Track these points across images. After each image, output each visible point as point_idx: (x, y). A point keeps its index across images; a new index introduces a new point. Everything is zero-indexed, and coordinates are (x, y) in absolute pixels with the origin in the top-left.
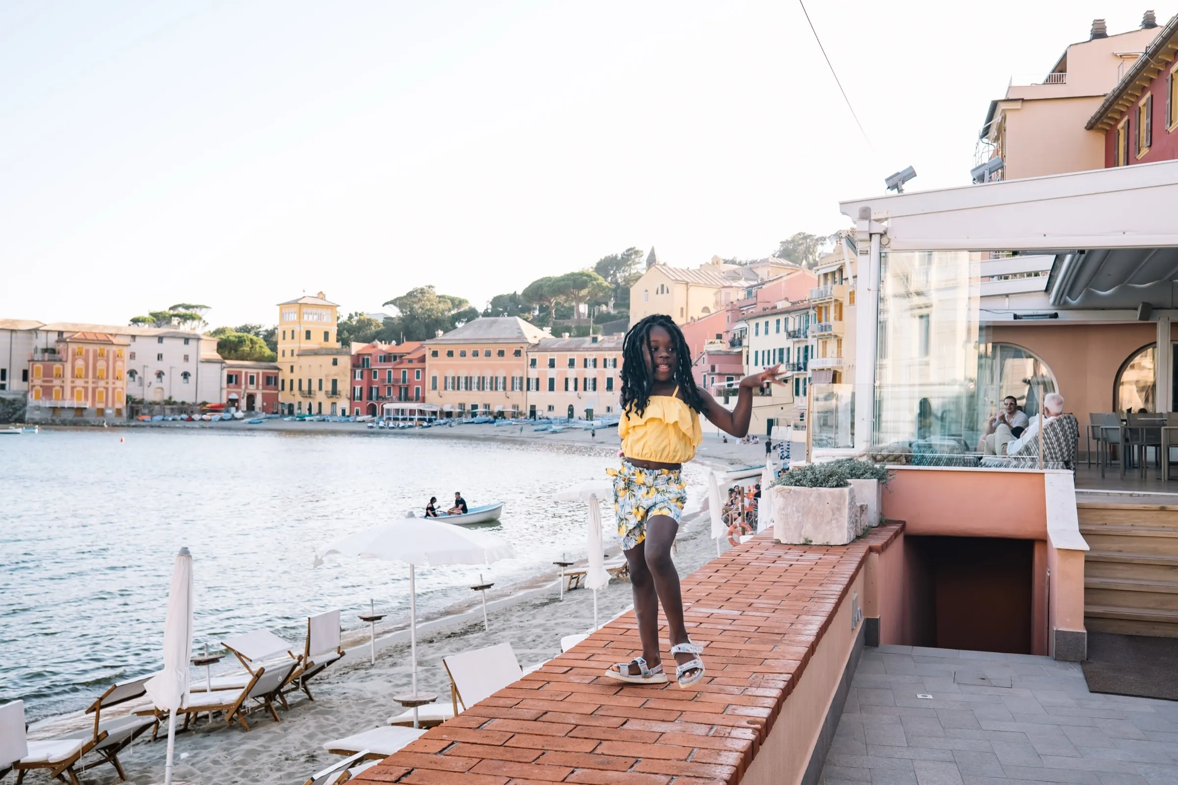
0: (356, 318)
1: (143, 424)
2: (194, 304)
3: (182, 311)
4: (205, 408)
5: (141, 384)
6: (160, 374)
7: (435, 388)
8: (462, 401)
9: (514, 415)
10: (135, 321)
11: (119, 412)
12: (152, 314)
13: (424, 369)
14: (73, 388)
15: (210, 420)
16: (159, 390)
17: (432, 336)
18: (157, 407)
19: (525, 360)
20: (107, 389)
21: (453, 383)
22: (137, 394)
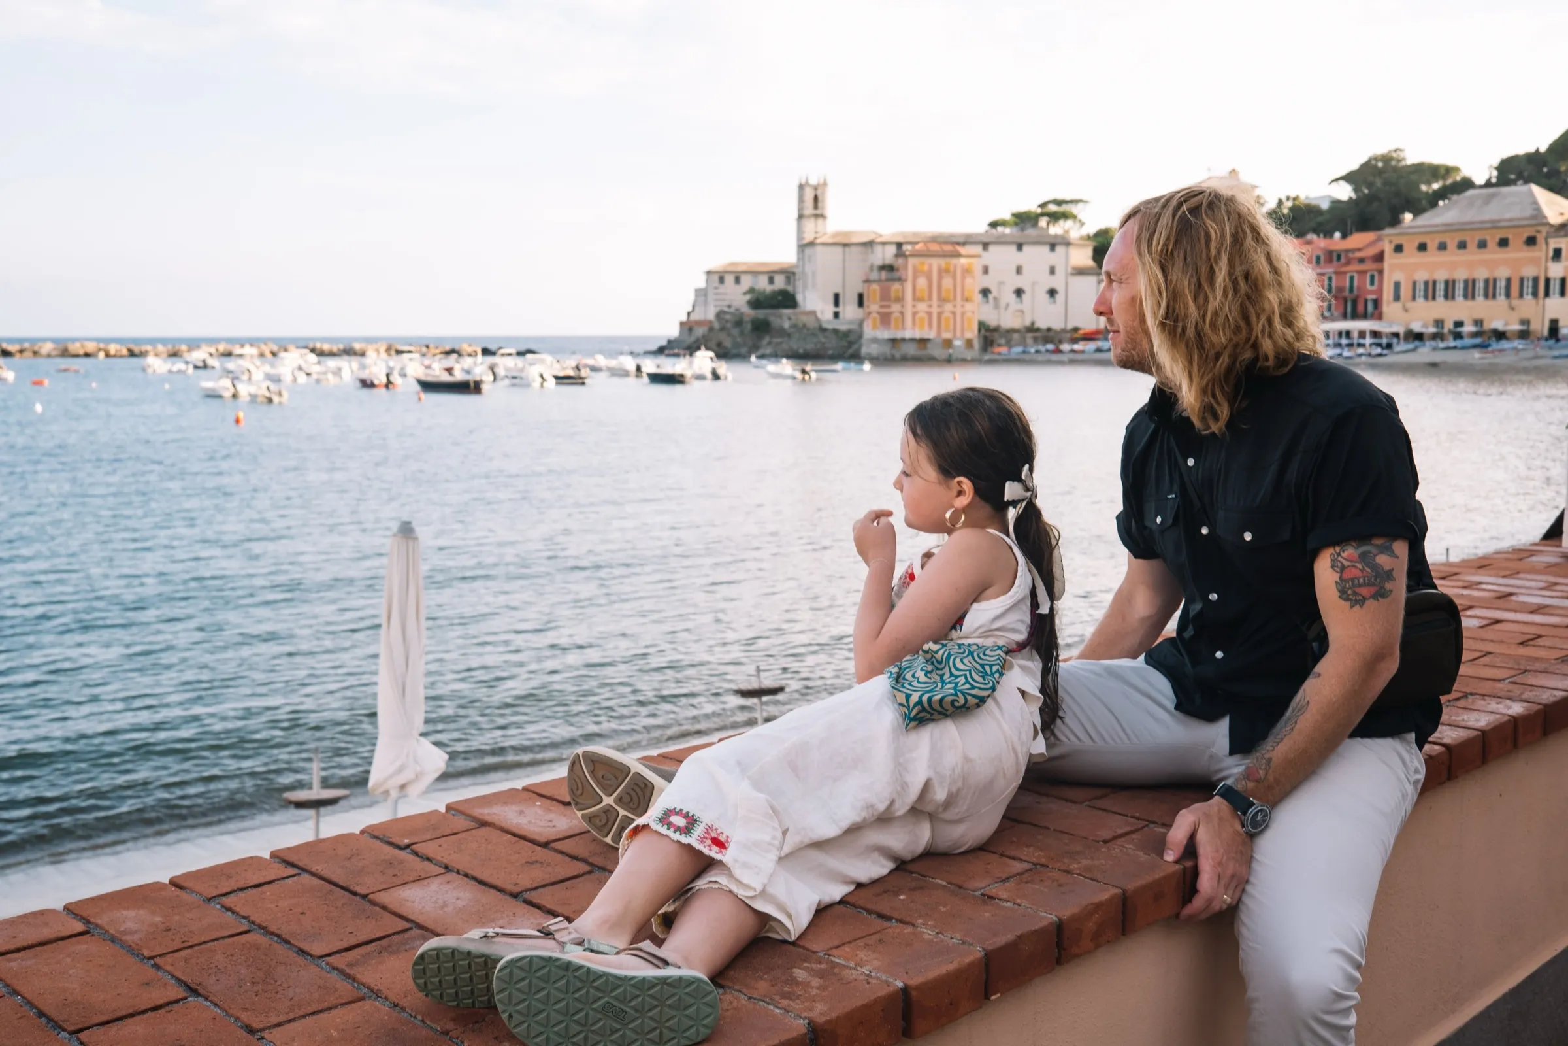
0: (1290, 204)
1: (997, 357)
2: (1068, 198)
3: (1053, 208)
4: (1077, 335)
5: (997, 306)
6: (1019, 292)
7: (1397, 297)
8: (1438, 316)
9: (1524, 335)
10: (994, 225)
11: (969, 343)
12: (1014, 215)
13: (1381, 272)
14: (915, 314)
15: (1082, 352)
16: (1019, 314)
17: (1395, 221)
18: (1016, 336)
19: (1542, 251)
20: (954, 314)
21: (1426, 290)
22: (992, 320)
